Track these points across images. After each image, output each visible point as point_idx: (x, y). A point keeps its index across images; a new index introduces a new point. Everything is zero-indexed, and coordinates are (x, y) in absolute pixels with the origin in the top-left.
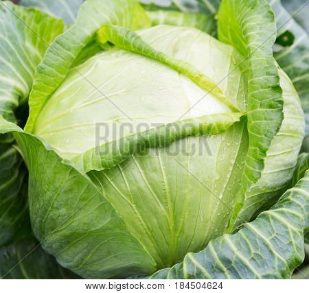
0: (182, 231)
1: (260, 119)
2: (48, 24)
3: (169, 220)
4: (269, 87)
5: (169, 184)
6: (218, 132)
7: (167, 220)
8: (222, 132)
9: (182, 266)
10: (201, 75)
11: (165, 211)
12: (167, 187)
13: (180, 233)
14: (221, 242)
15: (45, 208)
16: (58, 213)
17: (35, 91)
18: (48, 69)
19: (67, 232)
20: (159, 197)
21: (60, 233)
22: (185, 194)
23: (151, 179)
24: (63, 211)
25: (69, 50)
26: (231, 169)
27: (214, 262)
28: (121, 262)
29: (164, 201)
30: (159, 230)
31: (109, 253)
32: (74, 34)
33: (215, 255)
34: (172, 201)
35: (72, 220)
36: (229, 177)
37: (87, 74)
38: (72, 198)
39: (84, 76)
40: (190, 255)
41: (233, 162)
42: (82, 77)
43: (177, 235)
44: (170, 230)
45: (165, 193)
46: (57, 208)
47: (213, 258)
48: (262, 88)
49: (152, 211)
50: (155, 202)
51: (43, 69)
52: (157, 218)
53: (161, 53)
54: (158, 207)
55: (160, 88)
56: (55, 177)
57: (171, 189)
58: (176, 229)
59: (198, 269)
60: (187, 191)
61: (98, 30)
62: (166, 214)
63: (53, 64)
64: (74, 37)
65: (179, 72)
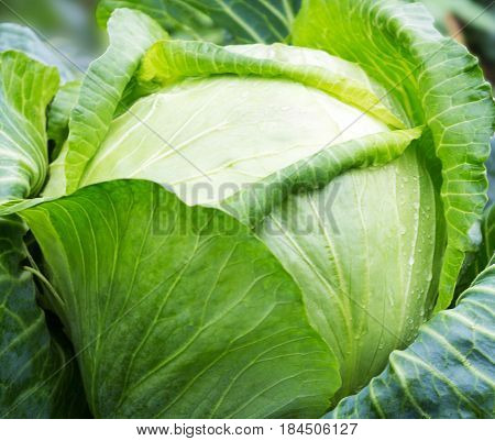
0: (365, 328)
1: (459, 121)
2: (36, 76)
3: (344, 310)
4: (459, 73)
5: (338, 249)
6: (390, 158)
7: (341, 312)
8: (396, 157)
9: (392, 370)
10: (343, 80)
11: (337, 297)
12: (335, 255)
13: (363, 330)
14: (443, 320)
15: (142, 323)
16: (172, 321)
17: (72, 152)
18: (88, 113)
19: (187, 358)
20: (324, 274)
21: (172, 365)
22: (364, 261)
23: (308, 245)
24: (185, 313)
25: (112, 83)
26: (417, 216)
27: (443, 350)
28: (273, 403)
29: (333, 278)
30: (330, 333)
31: (254, 388)
32: (114, 60)
33: (442, 339)
34: (345, 277)
35: (201, 329)
36: (416, 229)
37: (147, 118)
38: (205, 283)
39: (144, 120)
40: (397, 352)
41: (417, 206)
42: (140, 123)
43: (357, 337)
44: (346, 327)
45: (334, 264)
46: (172, 313)
47: (440, 346)
48: (448, 77)
49: (315, 300)
50: (320, 284)
51: (81, 113)
52: (325, 311)
53: (269, 61)
54: (325, 291)
55: (284, 108)
56: (171, 250)
57: (341, 256)
58: (355, 327)
59: (420, 367)
60: (366, 256)
61: (143, 56)
62: (338, 300)
63: (94, 106)
64: (114, 63)
65: (305, 84)
